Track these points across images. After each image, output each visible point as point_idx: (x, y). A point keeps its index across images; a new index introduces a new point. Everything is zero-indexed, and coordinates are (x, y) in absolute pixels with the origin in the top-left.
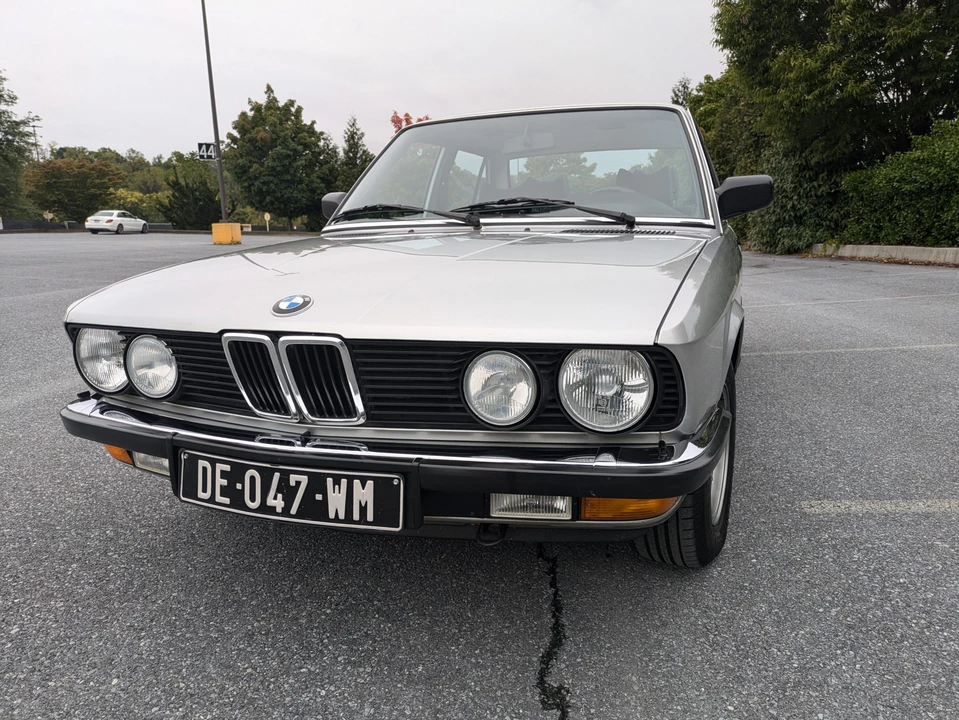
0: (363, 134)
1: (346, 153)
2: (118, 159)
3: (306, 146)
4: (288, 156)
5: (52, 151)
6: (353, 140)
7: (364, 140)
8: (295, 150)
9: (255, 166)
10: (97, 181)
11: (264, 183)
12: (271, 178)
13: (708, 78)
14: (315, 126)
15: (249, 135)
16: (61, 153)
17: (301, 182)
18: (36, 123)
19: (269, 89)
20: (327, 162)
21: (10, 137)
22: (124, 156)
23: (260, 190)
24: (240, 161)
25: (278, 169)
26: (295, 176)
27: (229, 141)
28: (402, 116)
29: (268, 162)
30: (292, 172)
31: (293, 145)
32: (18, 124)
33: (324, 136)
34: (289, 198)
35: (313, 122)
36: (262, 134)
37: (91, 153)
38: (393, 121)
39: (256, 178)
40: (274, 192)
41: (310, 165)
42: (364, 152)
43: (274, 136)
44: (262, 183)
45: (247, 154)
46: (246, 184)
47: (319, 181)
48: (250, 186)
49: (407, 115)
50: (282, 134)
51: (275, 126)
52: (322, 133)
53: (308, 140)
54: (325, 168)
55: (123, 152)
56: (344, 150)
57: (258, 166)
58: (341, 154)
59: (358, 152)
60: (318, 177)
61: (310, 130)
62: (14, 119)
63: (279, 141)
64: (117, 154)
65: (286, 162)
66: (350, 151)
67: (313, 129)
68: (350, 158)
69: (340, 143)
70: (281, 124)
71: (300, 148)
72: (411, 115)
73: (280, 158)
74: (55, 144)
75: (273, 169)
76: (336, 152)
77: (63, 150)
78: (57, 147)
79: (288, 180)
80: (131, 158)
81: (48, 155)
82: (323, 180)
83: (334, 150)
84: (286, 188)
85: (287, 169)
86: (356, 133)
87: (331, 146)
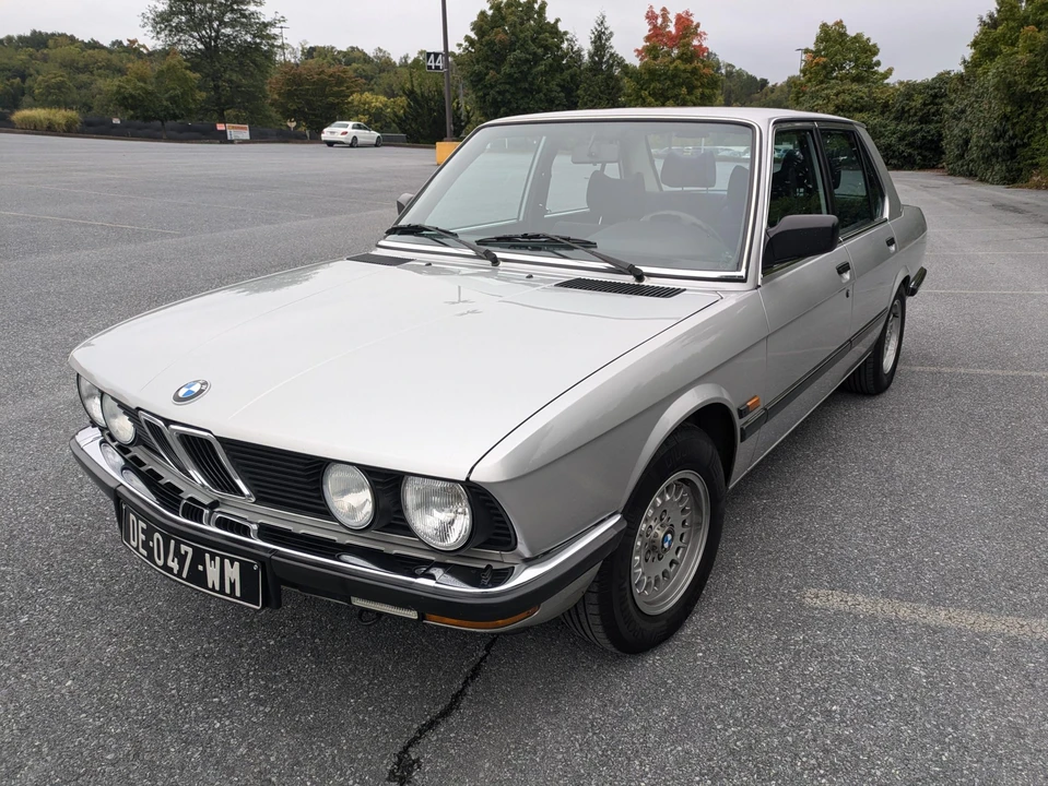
0: (611, 33)
1: (591, 56)
2: (366, 59)
3: (547, 48)
4: (527, 61)
5: (302, 51)
6: (600, 40)
7: (613, 42)
8: (535, 54)
9: (492, 73)
10: (336, 89)
11: (499, 93)
12: (508, 87)
14: (559, 24)
15: (487, 38)
16: (311, 53)
17: (539, 91)
18: (282, 24)
20: (570, 67)
21: (258, 41)
22: (371, 55)
23: (494, 100)
24: (476, 67)
25: (516, 75)
26: (533, 84)
27: (467, 43)
28: (658, 11)
29: (506, 69)
30: (530, 79)
31: (533, 48)
32: (266, 25)
33: (568, 36)
35: (557, 21)
36: (501, 36)
37: (339, 52)
38: (647, 17)
39: (492, 87)
40: (509, 102)
41: (551, 71)
42: (612, 55)
43: (513, 39)
44: (498, 92)
45: (485, 60)
46: (481, 94)
47: (559, 89)
48: (485, 95)
49: (664, 9)
50: (522, 35)
51: (515, 26)
52: (566, 33)
53: (550, 40)
54: (566, 75)
55: (370, 52)
56: (590, 53)
57: (494, 73)
58: (586, 57)
59: (604, 55)
60: (557, 85)
61: (553, 30)
62: (262, 20)
63: (518, 44)
64: (365, 54)
65: (525, 68)
66: (595, 54)
67: (557, 28)
68: (595, 62)
70: (522, 24)
71: (540, 51)
72: (669, 10)
73: (518, 63)
74: (306, 43)
75: (510, 76)
76: (580, 55)
77: (313, 49)
78: (308, 46)
79: (525, 89)
80: (378, 58)
81: (299, 54)
82: (562, 87)
83: (579, 53)
85: (525, 76)
86: (604, 33)
87: (575, 49)
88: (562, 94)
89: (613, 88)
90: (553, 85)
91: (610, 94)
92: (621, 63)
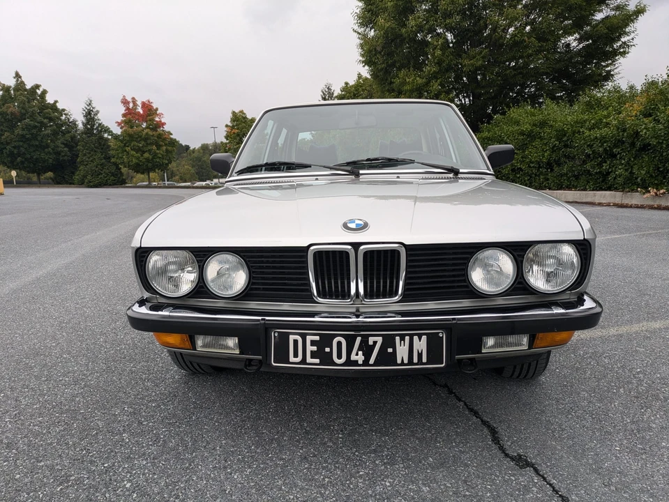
0: (98, 112)
1: (85, 125)
3: (51, 119)
4: (36, 127)
6: (90, 115)
7: (99, 116)
8: (41, 123)
9: (6, 134)
11: (14, 147)
12: (21, 143)
13: (347, 84)
14: (57, 104)
17: (48, 146)
19: (17, 76)
20: (69, 132)
23: (12, 153)
25: (28, 136)
26: (42, 142)
28: (129, 99)
29: (18, 131)
30: (39, 139)
31: (39, 118)
33: (66, 112)
34: (37, 159)
35: (56, 102)
36: (13, 109)
38: (122, 102)
39: (8, 144)
40: (24, 154)
41: (55, 133)
42: (100, 124)
43: (23, 111)
44: (13, 147)
47: (63, 146)
49: (133, 98)
50: (31, 110)
51: (24, 104)
52: (64, 110)
53: (52, 115)
54: (68, 136)
56: (83, 123)
57: (9, 134)
58: (80, 126)
59: (94, 125)
60: (62, 144)
61: (53, 107)
63: (27, 115)
65: (34, 131)
66: (88, 123)
67: (56, 107)
68: (88, 129)
69: (79, 119)
70: (29, 102)
71: (46, 121)
72: (137, 99)
73: (28, 127)
75: (23, 136)
76: (75, 124)
79: (37, 145)
82: (66, 145)
83: (74, 123)
84: (34, 151)
85: (34, 137)
86: (92, 111)
87: (71, 120)
88: (66, 149)
89: (104, 145)
90: (59, 143)
91: (102, 149)
92: (107, 130)
